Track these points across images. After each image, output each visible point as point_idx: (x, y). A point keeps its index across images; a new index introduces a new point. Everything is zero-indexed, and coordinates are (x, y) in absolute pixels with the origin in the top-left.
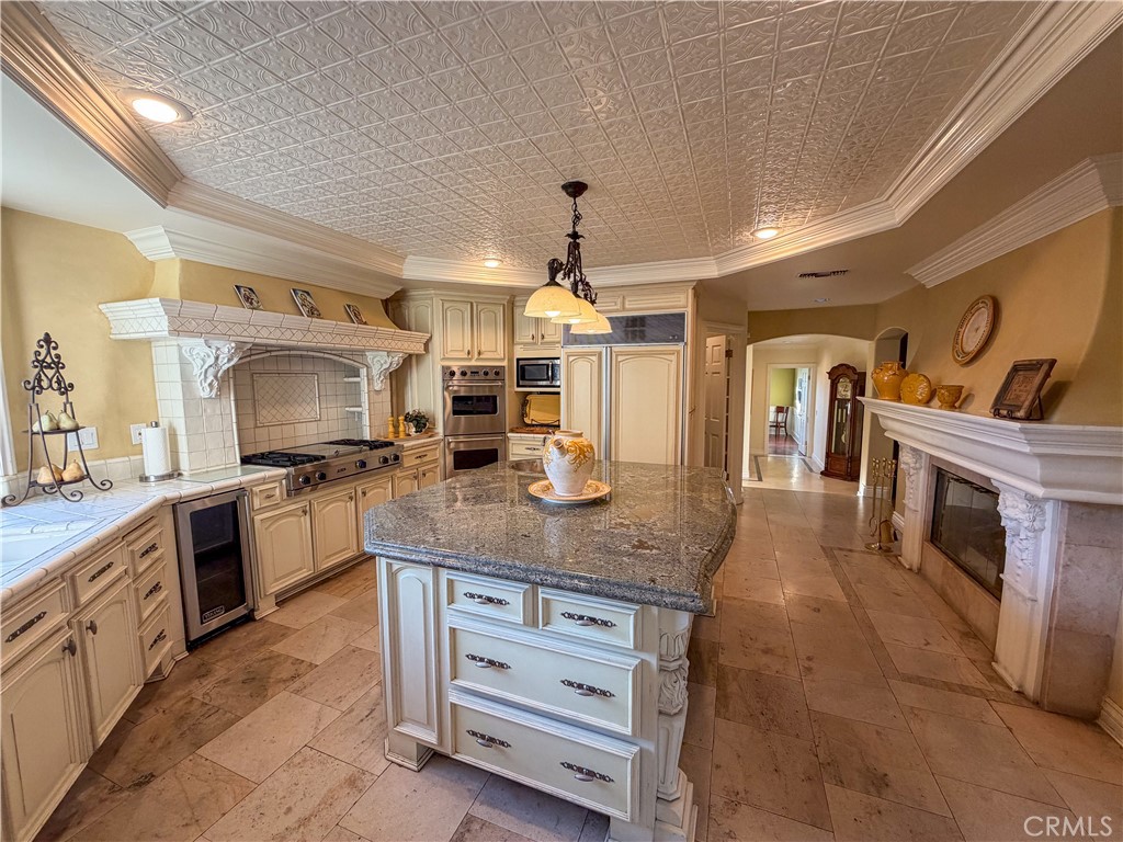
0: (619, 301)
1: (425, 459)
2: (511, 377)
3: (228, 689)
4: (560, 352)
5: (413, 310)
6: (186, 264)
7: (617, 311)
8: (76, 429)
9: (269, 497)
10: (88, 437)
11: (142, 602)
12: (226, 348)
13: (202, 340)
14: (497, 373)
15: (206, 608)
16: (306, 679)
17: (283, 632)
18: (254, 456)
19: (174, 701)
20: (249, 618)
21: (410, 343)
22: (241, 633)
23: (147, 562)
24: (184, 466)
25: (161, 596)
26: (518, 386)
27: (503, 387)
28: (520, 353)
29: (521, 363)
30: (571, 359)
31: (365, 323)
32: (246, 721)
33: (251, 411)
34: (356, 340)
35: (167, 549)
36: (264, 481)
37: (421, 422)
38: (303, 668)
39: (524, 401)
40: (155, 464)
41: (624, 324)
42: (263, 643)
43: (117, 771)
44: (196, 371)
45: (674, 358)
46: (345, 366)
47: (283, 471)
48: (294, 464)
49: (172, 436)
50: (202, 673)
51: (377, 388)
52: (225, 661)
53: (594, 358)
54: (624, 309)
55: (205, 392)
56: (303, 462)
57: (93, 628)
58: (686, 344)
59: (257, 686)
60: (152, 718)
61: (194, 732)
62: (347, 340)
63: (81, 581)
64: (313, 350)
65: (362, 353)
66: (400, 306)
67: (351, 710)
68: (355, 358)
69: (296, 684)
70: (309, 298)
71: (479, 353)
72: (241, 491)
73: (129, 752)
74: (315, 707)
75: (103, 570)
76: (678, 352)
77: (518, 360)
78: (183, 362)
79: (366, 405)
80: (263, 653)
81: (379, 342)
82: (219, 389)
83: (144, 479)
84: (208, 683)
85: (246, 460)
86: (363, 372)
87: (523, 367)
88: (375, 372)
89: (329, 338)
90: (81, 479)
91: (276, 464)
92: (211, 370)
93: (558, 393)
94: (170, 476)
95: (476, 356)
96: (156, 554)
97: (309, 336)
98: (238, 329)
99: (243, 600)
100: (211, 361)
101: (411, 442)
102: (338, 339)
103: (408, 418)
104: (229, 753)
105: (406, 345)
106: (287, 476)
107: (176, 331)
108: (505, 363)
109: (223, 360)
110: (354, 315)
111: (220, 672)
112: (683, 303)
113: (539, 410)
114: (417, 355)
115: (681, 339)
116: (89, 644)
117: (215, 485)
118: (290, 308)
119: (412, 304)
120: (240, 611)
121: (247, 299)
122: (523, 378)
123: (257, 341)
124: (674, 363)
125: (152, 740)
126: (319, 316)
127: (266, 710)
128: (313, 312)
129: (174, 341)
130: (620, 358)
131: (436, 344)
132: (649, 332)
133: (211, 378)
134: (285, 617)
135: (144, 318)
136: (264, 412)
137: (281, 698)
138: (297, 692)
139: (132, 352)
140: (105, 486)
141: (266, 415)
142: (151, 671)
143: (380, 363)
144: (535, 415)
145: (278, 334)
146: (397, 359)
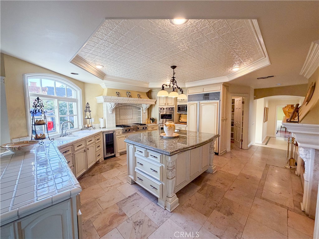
0: (202, 89)
1: (154, 129)
2: (176, 110)
3: (108, 166)
4: (187, 103)
5: (153, 94)
6: (108, 89)
7: (202, 92)
8: (91, 118)
9: (119, 133)
10: (93, 119)
11: (97, 148)
12: (113, 104)
13: (109, 103)
14: (172, 109)
15: (107, 152)
16: (120, 167)
17: (119, 159)
18: (119, 125)
19: (100, 166)
20: (114, 156)
21: (152, 102)
22: (113, 158)
23: (98, 141)
24: (106, 126)
25: (100, 148)
26: (178, 112)
27: (173, 113)
28: (179, 104)
29: (179, 106)
30: (190, 105)
31: (141, 98)
32: (109, 171)
33: (119, 116)
34: (138, 102)
35: (101, 140)
36: (118, 130)
37: (153, 120)
38: (120, 166)
39: (180, 116)
40: (102, 126)
41: (203, 95)
42: (115, 161)
43: (90, 173)
44: (109, 108)
45: (216, 104)
46: (138, 107)
47: (122, 128)
48: (124, 127)
49: (105, 120)
50: (105, 163)
51: (144, 112)
52: (109, 162)
53: (195, 105)
54: (203, 91)
55: (110, 113)
56: (126, 127)
57: (88, 149)
58: (220, 100)
59: (112, 167)
60: (96, 168)
61: (101, 171)
62: (136, 102)
63: (87, 141)
64: (130, 104)
65: (141, 104)
66: (151, 94)
67: (125, 173)
68: (140, 106)
69: (118, 168)
70: (130, 94)
71: (168, 104)
72: (114, 131)
73: (93, 171)
74: (120, 172)
75: (90, 141)
76: (218, 103)
77: (178, 105)
78: (107, 107)
79: (142, 116)
80: (115, 162)
81: (144, 102)
82: (113, 112)
83: (100, 128)
84: (105, 165)
85: (117, 126)
86: (141, 108)
87: (179, 107)
88: (144, 109)
89: (133, 102)
90: (91, 127)
91: (121, 127)
92: (111, 108)
93: (187, 114)
94: (104, 128)
95: (167, 105)
96: (99, 140)
97: (129, 101)
98: (115, 101)
99: (113, 152)
100: (111, 107)
101: (150, 125)
102: (135, 102)
103: (151, 119)
104: (105, 175)
105: (150, 102)
106: (123, 130)
107: (105, 101)
108: (174, 106)
109: (113, 107)
110: (139, 96)
111: (108, 164)
112: (220, 89)
113: (183, 118)
114: (154, 105)
115: (219, 99)
116: (87, 151)
117: (110, 130)
118: (126, 96)
119: (153, 93)
120: (113, 154)
121: (118, 94)
122: (179, 110)
123: (119, 103)
124: (217, 106)
125: (96, 170)
126: (131, 97)
127: (112, 170)
128: (130, 96)
129: (106, 103)
130: (202, 105)
131: (158, 102)
132: (210, 97)
133: (111, 110)
134: (120, 157)
135: (101, 99)
136: (121, 117)
137: (115, 169)
138: (118, 169)
139: (100, 105)
140: (94, 128)
141: (122, 117)
142: (97, 160)
143: (145, 107)
144: (182, 120)
145: (122, 101)
146: (148, 106)
